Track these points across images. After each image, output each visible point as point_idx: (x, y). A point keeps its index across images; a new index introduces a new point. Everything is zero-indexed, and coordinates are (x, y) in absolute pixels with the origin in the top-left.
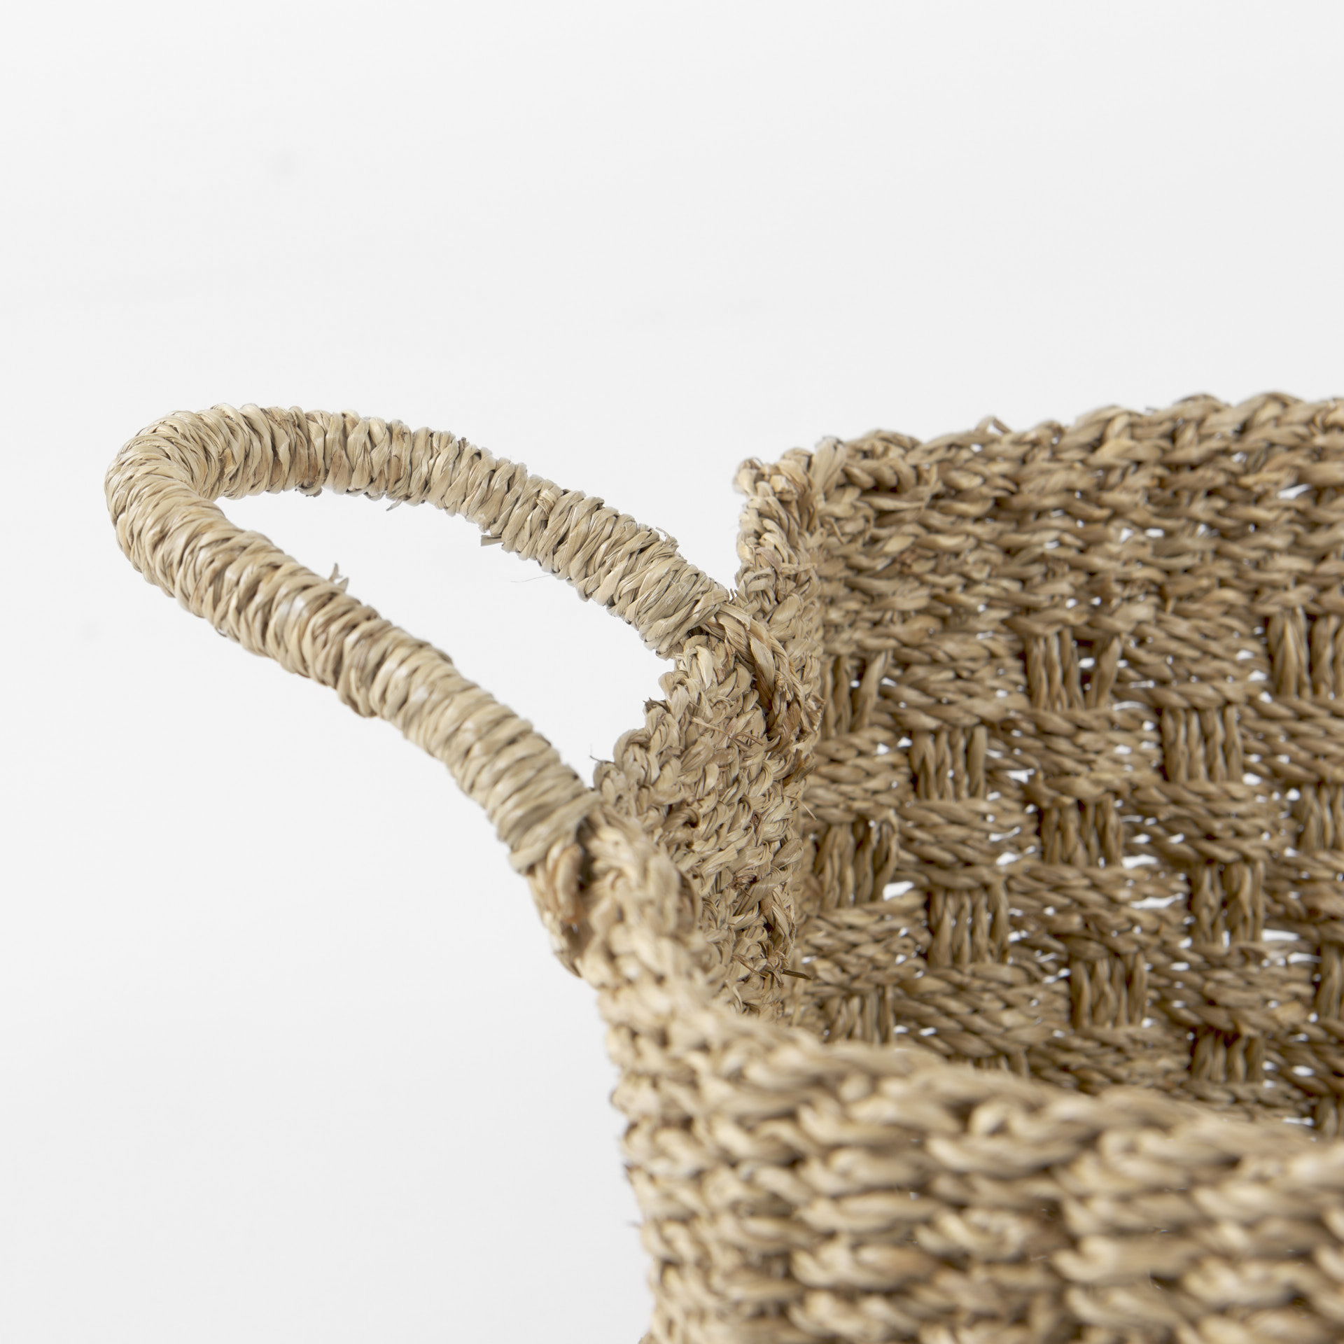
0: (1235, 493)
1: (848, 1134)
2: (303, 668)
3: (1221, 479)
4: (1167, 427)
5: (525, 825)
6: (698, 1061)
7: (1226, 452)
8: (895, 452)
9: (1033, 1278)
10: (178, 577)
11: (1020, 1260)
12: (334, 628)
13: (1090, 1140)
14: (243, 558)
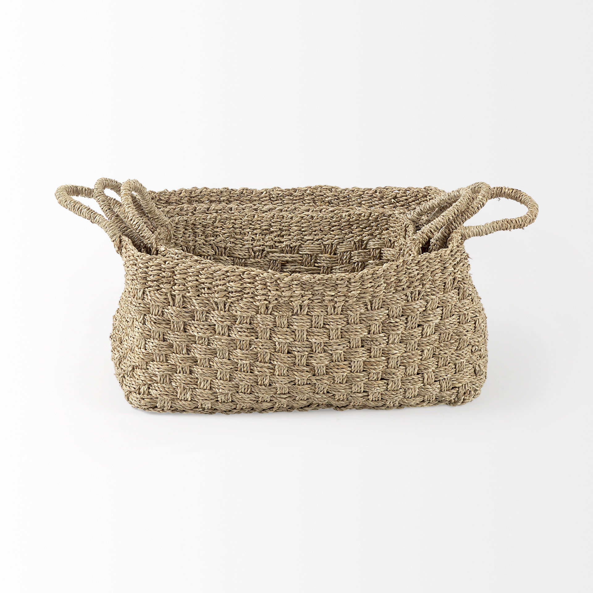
0: (200, 201)
1: (153, 264)
2: (85, 217)
3: (197, 199)
4: (190, 191)
5: (113, 236)
6: (137, 258)
7: (198, 195)
8: (153, 193)
9: (171, 279)
10: (68, 206)
11: (170, 277)
12: (90, 213)
13: (178, 265)
14: (77, 204)
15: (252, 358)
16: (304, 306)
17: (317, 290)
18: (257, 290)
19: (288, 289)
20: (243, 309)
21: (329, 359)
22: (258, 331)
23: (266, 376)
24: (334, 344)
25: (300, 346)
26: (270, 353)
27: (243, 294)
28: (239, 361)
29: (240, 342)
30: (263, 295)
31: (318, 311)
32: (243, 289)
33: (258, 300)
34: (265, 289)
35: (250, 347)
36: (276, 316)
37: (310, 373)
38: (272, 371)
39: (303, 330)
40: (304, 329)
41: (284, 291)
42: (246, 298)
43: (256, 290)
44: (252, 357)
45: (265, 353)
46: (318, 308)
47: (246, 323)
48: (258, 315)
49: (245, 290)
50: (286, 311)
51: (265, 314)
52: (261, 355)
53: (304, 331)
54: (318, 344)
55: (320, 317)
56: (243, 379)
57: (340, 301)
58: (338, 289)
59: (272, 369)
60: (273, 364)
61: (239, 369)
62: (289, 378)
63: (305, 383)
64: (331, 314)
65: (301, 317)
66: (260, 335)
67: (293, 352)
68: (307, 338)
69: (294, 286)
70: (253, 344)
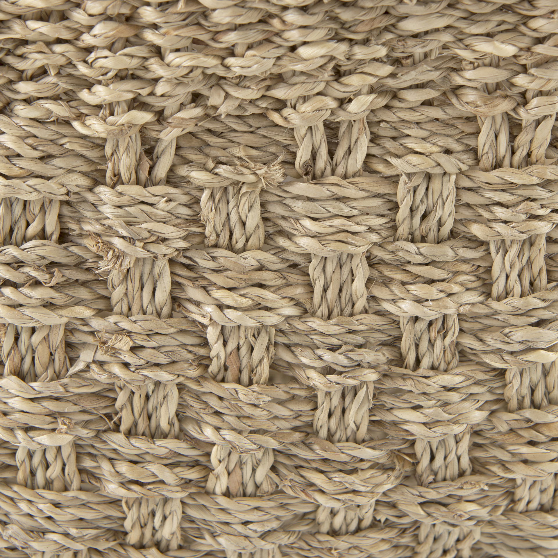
15: (87, 417)
16: (350, 125)
17: (416, 36)
18: (89, 50)
19: (260, 37)
20: (16, 161)
21: (489, 397)
22: (108, 273)
23: (166, 500)
24: (513, 320)
25: (334, 341)
26: (181, 387)
27: (11, 82)
28: (20, 434)
29: (17, 338)
30: (122, 78)
31: (427, 147)
32: (9, 52)
33: (99, 107)
34: (128, 43)
35: (73, 361)
36: (201, 189)
37: (393, 475)
38: (193, 475)
39: (351, 256)
40: (350, 249)
41: (239, 50)
42: (28, 101)
43: (81, 55)
44: (84, 412)
45: (151, 387)
46: (425, 134)
47: (43, 235)
48: (101, 189)
49: (22, 57)
50: (251, 158)
51: (138, 183)
52: (130, 400)
53: (356, 261)
54: (430, 324)
55: (435, 184)
56: (47, 525)
57: (546, 89)
58: (534, 24)
59: (194, 464)
60: (195, 443)
61: (20, 476)
62: (283, 506)
63: (367, 522)
64: (497, 165)
65: (335, 189)
66: (117, 294)
67: (300, 374)
68: (372, 298)
69: (291, 17)
70: (84, 344)
